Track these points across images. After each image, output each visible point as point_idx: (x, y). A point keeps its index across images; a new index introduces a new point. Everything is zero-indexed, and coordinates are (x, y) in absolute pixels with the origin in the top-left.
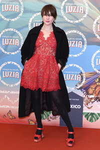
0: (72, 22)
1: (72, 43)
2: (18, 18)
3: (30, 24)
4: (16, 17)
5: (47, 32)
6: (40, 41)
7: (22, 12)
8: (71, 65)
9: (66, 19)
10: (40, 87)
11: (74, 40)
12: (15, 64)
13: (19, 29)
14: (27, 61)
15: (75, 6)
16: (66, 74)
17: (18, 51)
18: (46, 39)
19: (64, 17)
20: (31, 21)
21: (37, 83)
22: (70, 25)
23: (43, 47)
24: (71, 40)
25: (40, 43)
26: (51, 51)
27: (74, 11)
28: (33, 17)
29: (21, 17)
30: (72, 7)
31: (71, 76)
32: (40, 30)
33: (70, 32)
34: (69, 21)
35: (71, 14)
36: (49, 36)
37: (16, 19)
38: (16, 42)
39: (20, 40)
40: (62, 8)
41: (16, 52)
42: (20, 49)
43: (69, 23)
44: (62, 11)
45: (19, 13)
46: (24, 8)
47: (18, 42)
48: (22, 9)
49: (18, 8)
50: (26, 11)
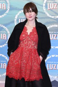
0: (53, 17)
1: (54, 36)
2: (5, 15)
3: (15, 20)
4: (3, 14)
5: (30, 27)
6: (24, 36)
7: (9, 9)
8: (53, 56)
9: (48, 15)
10: (23, 77)
11: (55, 34)
12: (3, 56)
14: (12, 53)
15: (56, 3)
16: (49, 64)
17: (5, 44)
18: (29, 34)
19: (46, 13)
20: (16, 17)
21: (21, 73)
22: (52, 20)
23: (26, 41)
24: (52, 34)
25: (23, 38)
26: (33, 45)
27: (55, 8)
28: (18, 14)
29: (7, 14)
30: (53, 4)
31: (53, 66)
32: (24, 26)
33: (51, 26)
34: (50, 16)
35: (52, 11)
36: (32, 31)
37: (3, 16)
38: (3, 37)
39: (7, 35)
40: (44, 5)
41: (3, 46)
42: (7, 42)
43: (51, 18)
44: (44, 8)
45: (6, 10)
46: (11, 6)
47: (5, 36)
48: (8, 7)
49: (5, 6)
50: (12, 9)
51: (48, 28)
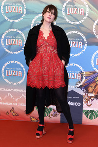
0: (72, 23)
1: (73, 43)
2: (21, 19)
3: (32, 25)
4: (19, 18)
6: (41, 41)
7: (25, 13)
8: (72, 64)
9: (67, 20)
11: (74, 41)
12: (18, 63)
13: (21, 30)
14: (31, 61)
17: (21, 51)
18: (46, 39)
19: (66, 18)
24: (72, 41)
27: (75, 13)
28: (36, 18)
29: (24, 18)
30: (73, 9)
32: (39, 30)
33: (71, 33)
34: (70, 22)
37: (19, 20)
38: (19, 42)
39: (23, 40)
40: (63, 9)
41: (19, 52)
44: (63, 12)
46: (27, 10)
47: (21, 42)
48: (25, 11)
49: (21, 9)
51: (67, 34)
